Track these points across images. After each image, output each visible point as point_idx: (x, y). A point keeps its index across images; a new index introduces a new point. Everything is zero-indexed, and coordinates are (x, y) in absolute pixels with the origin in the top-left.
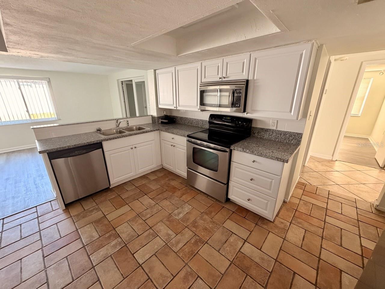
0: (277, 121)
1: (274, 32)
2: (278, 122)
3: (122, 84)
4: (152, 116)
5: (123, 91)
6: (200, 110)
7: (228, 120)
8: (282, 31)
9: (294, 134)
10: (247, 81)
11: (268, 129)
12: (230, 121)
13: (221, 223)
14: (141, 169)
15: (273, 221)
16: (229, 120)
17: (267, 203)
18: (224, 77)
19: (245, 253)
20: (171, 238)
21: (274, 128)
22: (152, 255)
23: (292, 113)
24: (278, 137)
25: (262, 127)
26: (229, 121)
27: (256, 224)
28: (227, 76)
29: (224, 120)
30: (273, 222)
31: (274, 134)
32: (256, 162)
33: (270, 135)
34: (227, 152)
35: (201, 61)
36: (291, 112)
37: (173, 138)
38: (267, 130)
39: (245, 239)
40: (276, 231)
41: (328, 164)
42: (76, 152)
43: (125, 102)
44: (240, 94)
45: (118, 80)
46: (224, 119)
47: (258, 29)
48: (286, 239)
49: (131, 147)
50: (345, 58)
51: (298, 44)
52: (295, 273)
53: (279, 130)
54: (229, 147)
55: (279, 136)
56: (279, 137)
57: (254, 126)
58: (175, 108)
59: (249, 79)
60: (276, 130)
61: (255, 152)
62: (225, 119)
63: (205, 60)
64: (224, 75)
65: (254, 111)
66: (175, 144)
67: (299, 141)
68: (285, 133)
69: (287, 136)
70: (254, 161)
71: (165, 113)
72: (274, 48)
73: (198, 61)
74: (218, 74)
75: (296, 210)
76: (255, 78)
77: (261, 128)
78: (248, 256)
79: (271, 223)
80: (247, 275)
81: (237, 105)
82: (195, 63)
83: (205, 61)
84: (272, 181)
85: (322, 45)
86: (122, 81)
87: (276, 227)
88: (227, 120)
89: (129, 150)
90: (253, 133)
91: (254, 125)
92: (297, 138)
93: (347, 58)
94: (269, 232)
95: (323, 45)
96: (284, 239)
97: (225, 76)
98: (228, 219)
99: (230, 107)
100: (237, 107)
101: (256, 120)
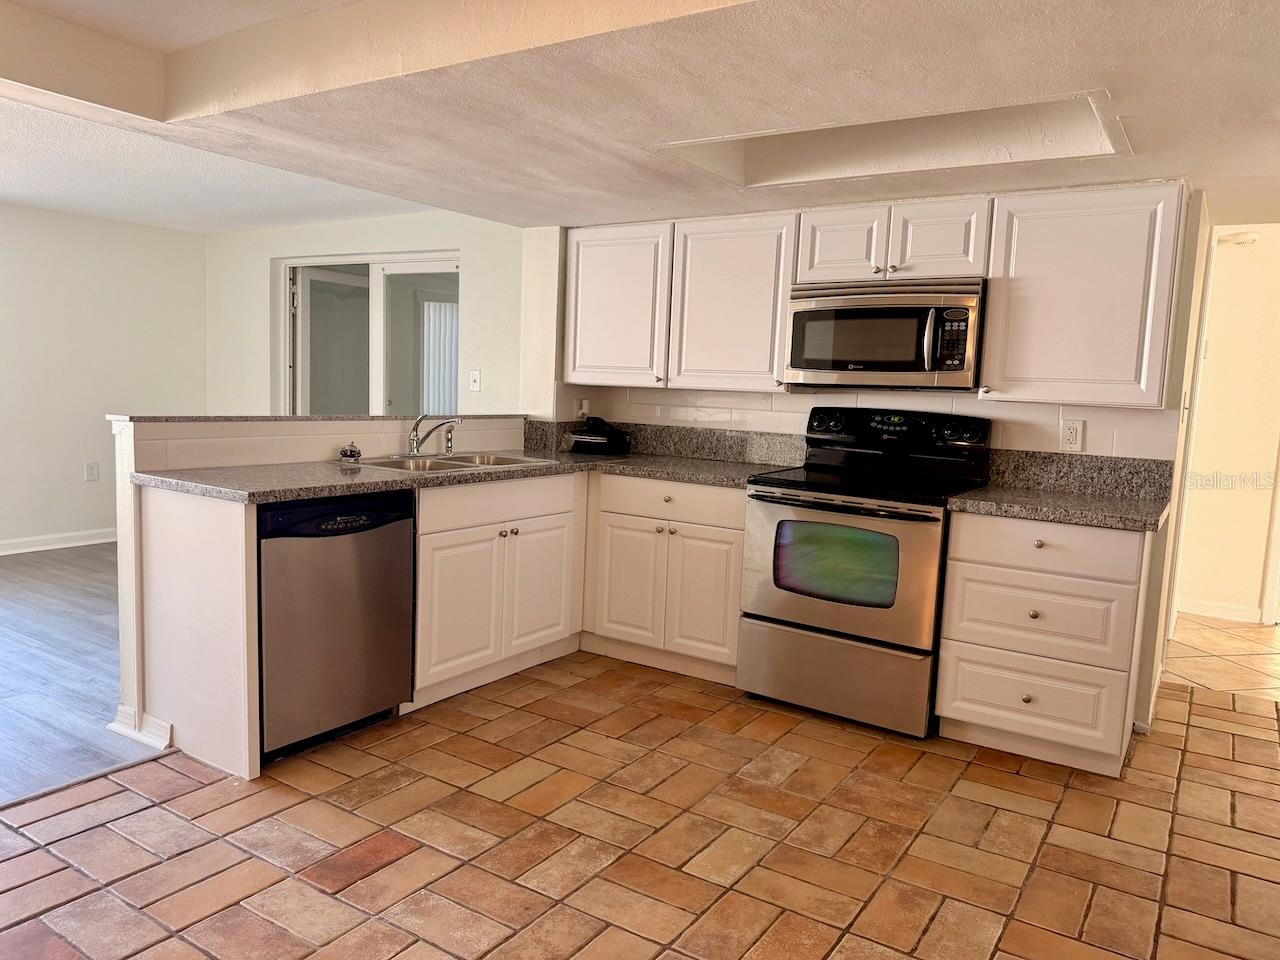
0: (1085, 422)
1: (1096, 151)
2: (1088, 426)
3: (293, 281)
4: (525, 417)
5: (294, 316)
6: (782, 389)
7: (895, 425)
8: (1117, 153)
9: (1146, 465)
10: (985, 283)
11: (1051, 455)
12: (905, 428)
13: (943, 790)
14: (520, 636)
15: (1118, 776)
16: (900, 425)
17: (1098, 697)
18: (893, 267)
19: (1065, 846)
20: (786, 830)
21: (1075, 448)
22: (749, 865)
23: (1143, 385)
24: (1092, 478)
25: (1030, 448)
26: (898, 428)
27: (1066, 786)
28: (903, 265)
29: (879, 426)
30: (1121, 779)
31: (1076, 471)
32: (1049, 546)
33: (1062, 474)
34: (936, 520)
35: (797, 208)
36: (1139, 383)
37: (668, 500)
38: (1049, 458)
39: (1050, 819)
40: (1141, 797)
41: (1252, 634)
42: (338, 519)
43: (293, 367)
44: (963, 324)
45: (274, 262)
46: (878, 423)
47: (1050, 141)
48: (1179, 812)
49: (501, 527)
50: (1253, 236)
51: (1139, 184)
52: (1234, 873)
53: (1095, 454)
54: (943, 504)
55: (1095, 474)
56: (1095, 480)
57: (999, 448)
58: (661, 385)
59: (990, 276)
60: (1081, 456)
61: (1045, 509)
62: (882, 422)
63: (811, 207)
64: (896, 261)
65: (1012, 381)
66: (673, 525)
67: (1166, 487)
68: (1115, 464)
69: (1123, 474)
70: (1041, 546)
71: (585, 410)
72: (1068, 190)
73: (783, 209)
74: (868, 257)
75: (1184, 752)
76: (1012, 274)
77: (1027, 453)
78: (1078, 849)
79: (1116, 782)
80: (1096, 885)
81: (949, 362)
82: (769, 213)
83: (812, 209)
84: (1108, 611)
85: (1199, 193)
86: (294, 270)
87: (1134, 787)
88: (889, 425)
89: (493, 539)
90: (998, 474)
91: (998, 442)
92: (1157, 477)
93: (1256, 236)
94: (1119, 801)
95: (1202, 191)
96: (1174, 813)
97: (897, 265)
98: (958, 779)
99: (925, 370)
100: (950, 368)
101: (1004, 423)
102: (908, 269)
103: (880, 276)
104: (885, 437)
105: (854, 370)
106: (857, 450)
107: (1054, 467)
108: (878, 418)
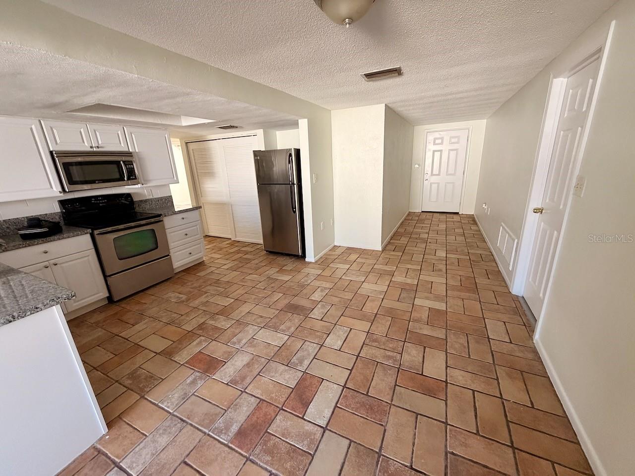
0: (151, 190)
11: (146, 200)
18: (97, 146)
23: (175, 178)
24: (157, 203)
29: (96, 202)
31: (153, 203)
37: (46, 253)
44: (132, 166)
51: (160, 129)
59: (131, 151)
60: (153, 199)
65: (147, 181)
68: (161, 199)
70: (183, 219)
76: (137, 151)
77: (140, 201)
81: (132, 177)
84: (197, 227)
88: (99, 201)
91: (135, 198)
92: (170, 200)
99: (125, 180)
100: (133, 179)
101: (134, 193)
102: (101, 147)
103: (92, 150)
104: (101, 205)
105: (98, 183)
106: (91, 212)
107: (148, 203)
108: (93, 199)
